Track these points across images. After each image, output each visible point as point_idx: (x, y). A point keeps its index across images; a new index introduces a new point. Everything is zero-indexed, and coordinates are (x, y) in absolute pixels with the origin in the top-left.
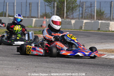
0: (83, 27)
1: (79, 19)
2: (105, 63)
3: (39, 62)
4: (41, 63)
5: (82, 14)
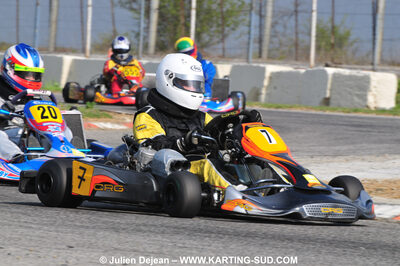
0: (264, 91)
1: (247, 60)
3: (82, 230)
4: (92, 231)
5: (260, 41)
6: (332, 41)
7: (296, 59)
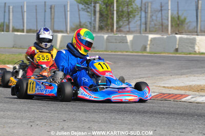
0: (148, 47)
1: (140, 33)
2: (188, 110)
3: (69, 112)
4: (74, 113)
6: (178, 23)
7: (162, 31)
